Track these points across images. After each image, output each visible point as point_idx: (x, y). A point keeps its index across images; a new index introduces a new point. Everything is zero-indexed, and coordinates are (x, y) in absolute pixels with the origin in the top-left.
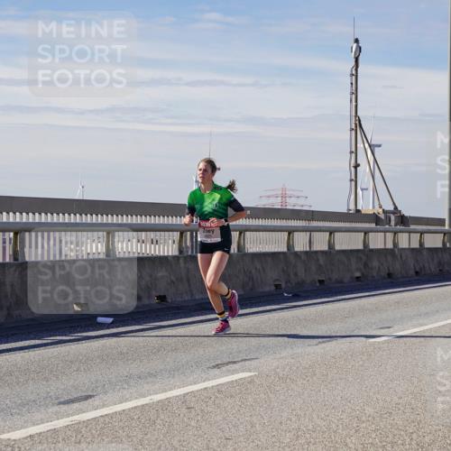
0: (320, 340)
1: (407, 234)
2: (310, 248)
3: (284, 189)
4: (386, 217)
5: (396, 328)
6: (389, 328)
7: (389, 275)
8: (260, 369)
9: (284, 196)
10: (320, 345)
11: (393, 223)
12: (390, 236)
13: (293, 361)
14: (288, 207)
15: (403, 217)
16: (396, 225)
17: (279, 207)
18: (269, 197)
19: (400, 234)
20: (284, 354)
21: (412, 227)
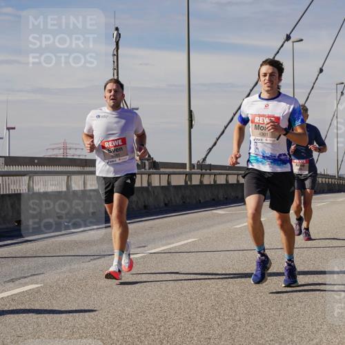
0: (92, 257)
1: (158, 176)
2: (84, 187)
3: (65, 143)
4: (142, 162)
5: (149, 247)
6: (144, 247)
7: (145, 207)
8: (46, 281)
9: (65, 148)
10: (91, 262)
11: (147, 167)
12: (145, 177)
13: (70, 275)
14: (68, 157)
15: (155, 162)
16: (150, 169)
17: (62, 157)
18: (53, 149)
19: (152, 176)
20: (64, 269)
21: (162, 170)
